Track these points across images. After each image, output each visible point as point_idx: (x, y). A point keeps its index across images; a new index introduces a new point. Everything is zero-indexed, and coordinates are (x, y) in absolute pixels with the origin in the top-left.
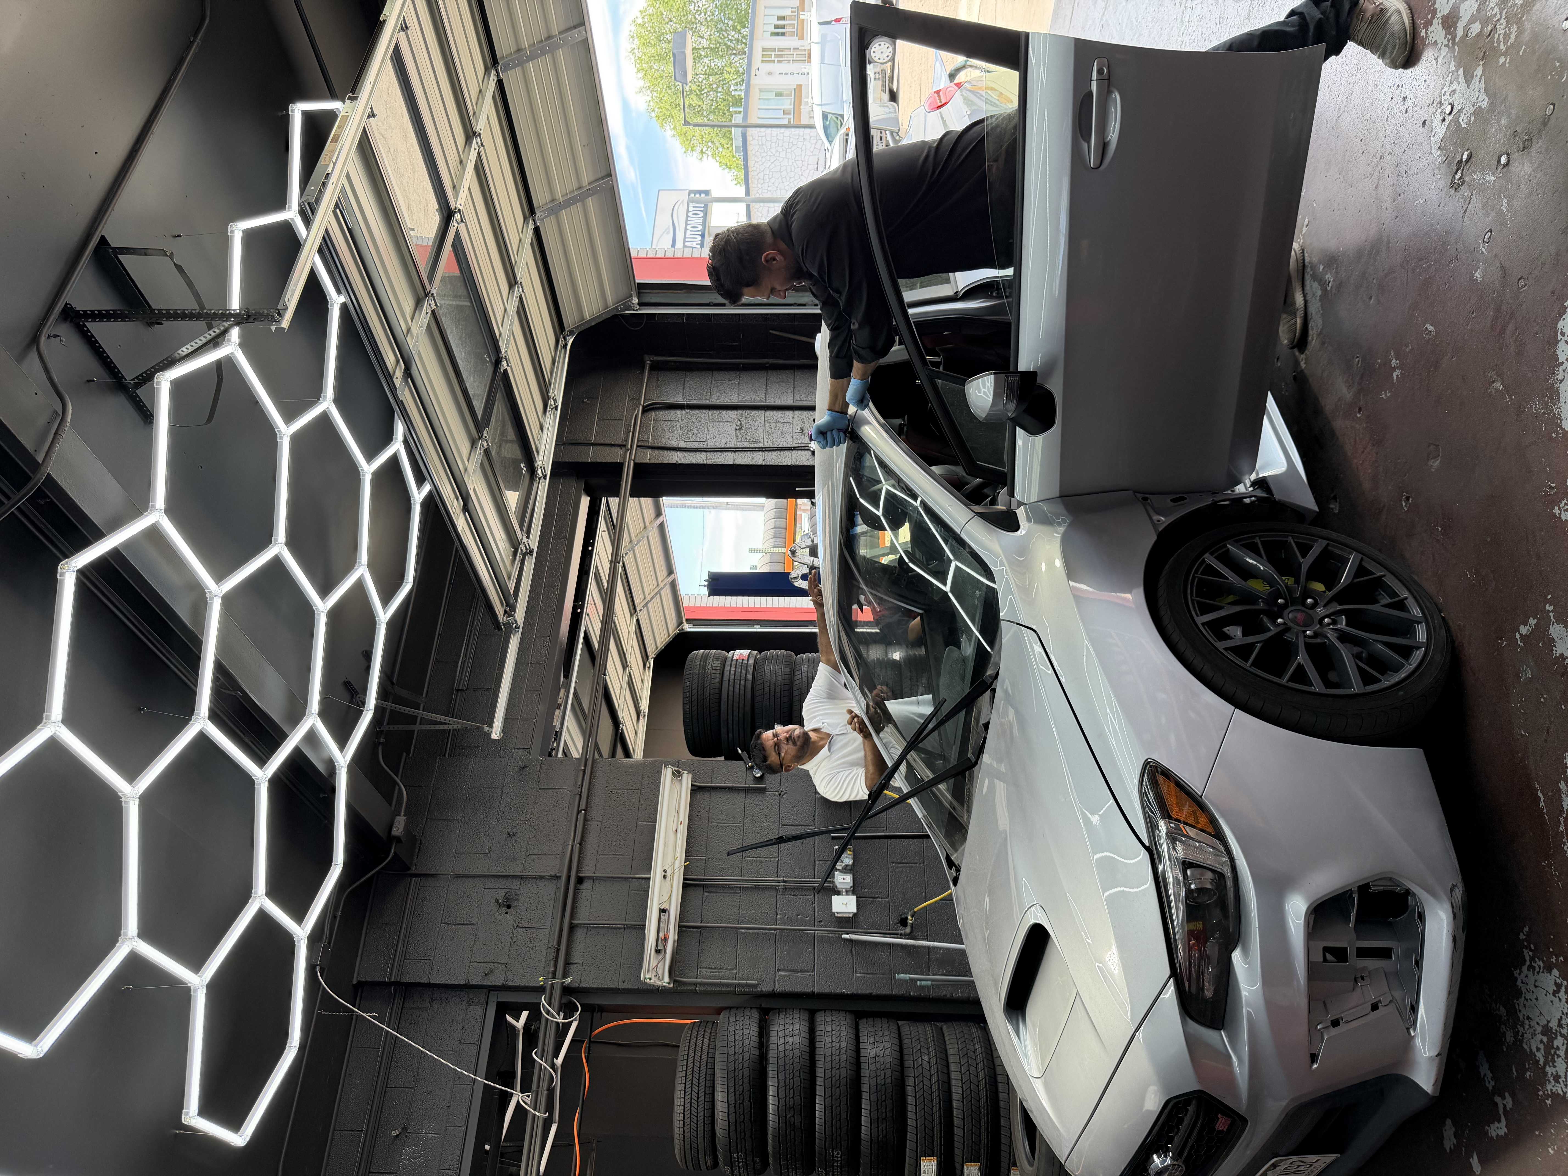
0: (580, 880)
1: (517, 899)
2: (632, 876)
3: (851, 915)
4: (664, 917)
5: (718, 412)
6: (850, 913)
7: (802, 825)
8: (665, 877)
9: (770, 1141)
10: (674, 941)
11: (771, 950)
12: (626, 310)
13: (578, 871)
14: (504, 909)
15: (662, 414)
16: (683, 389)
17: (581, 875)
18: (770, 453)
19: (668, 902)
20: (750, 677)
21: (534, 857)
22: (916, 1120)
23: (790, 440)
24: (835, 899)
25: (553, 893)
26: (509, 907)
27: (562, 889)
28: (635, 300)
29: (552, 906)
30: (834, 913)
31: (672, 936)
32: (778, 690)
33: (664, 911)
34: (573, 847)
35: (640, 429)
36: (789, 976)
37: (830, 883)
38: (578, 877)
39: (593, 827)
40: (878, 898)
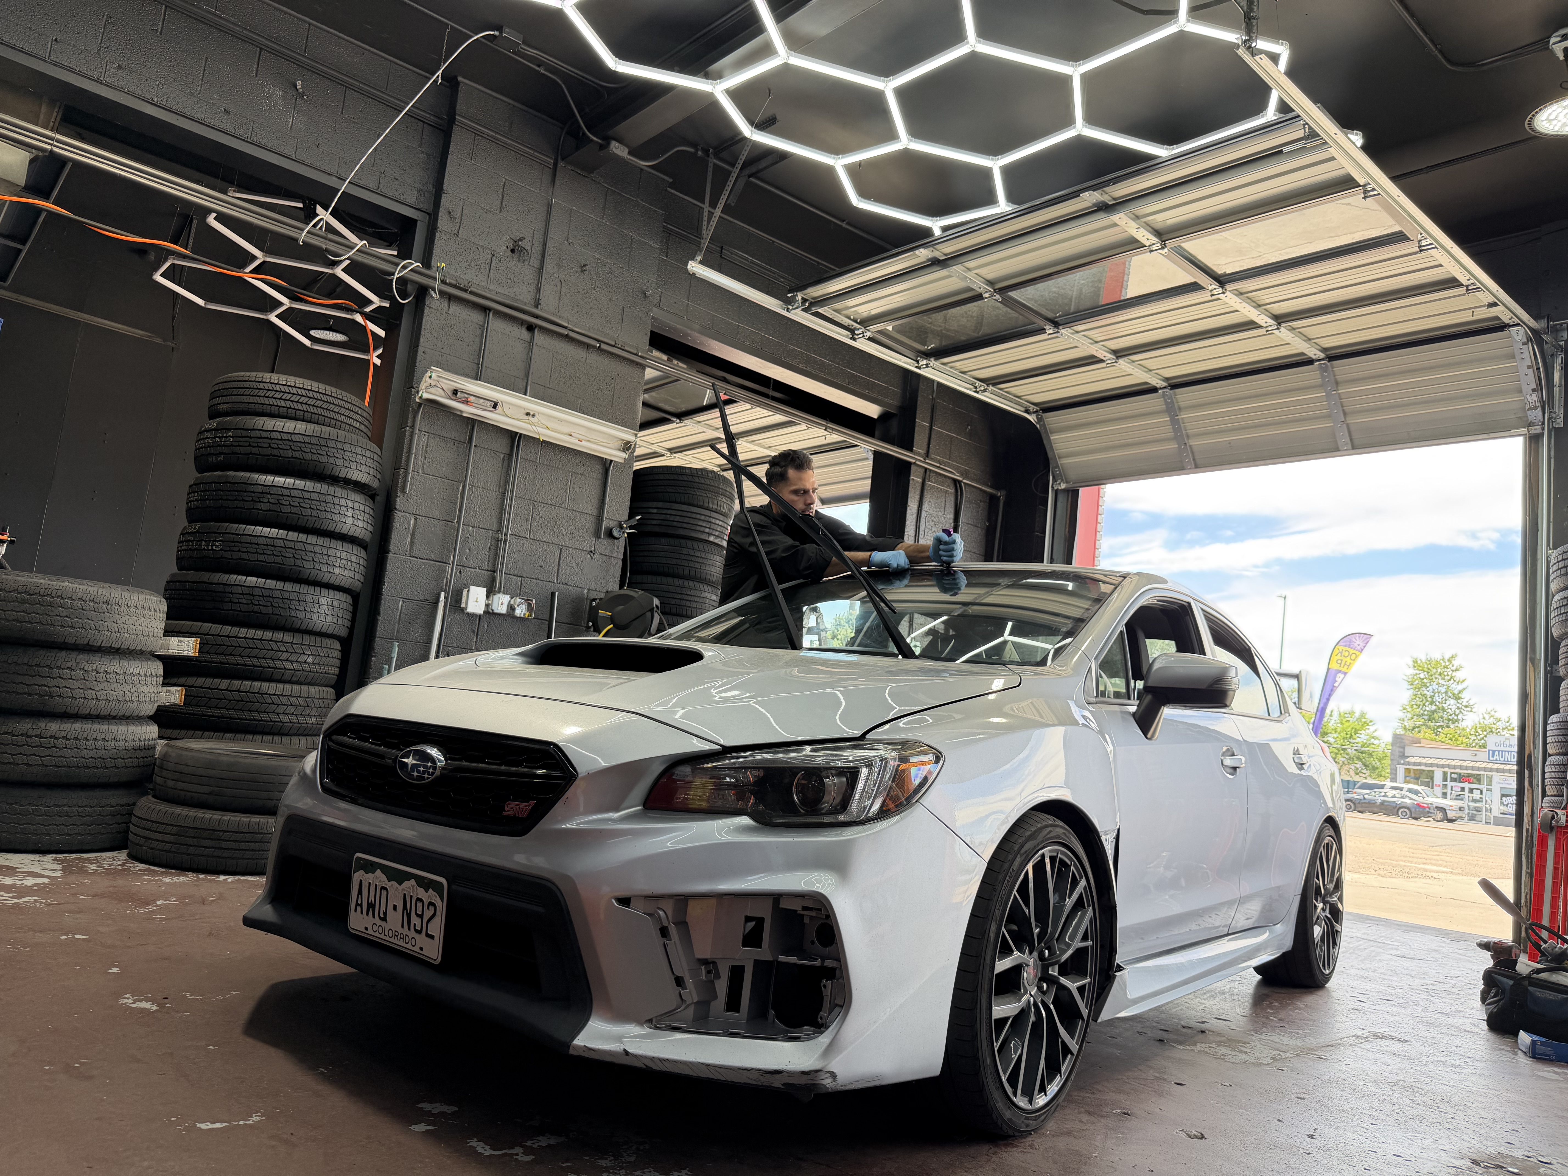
0: (532, 328)
1: (519, 261)
2: (529, 382)
3: (463, 605)
4: (488, 405)
6: (466, 604)
7: (558, 569)
8: (528, 414)
9: (242, 474)
10: (461, 411)
11: (437, 514)
12: (1054, 477)
13: (540, 327)
14: (511, 246)
15: (952, 498)
17: (536, 331)
19: (502, 413)
20: (712, 539)
21: (559, 288)
22: (245, 638)
24: (483, 591)
25: (522, 299)
26: (513, 251)
27: (524, 307)
28: (1063, 486)
29: (509, 294)
30: (469, 588)
31: (468, 410)
32: (697, 566)
33: (495, 406)
34: (566, 328)
35: (940, 474)
36: (409, 528)
37: (500, 588)
38: (536, 327)
39: (580, 353)
40: (477, 637)
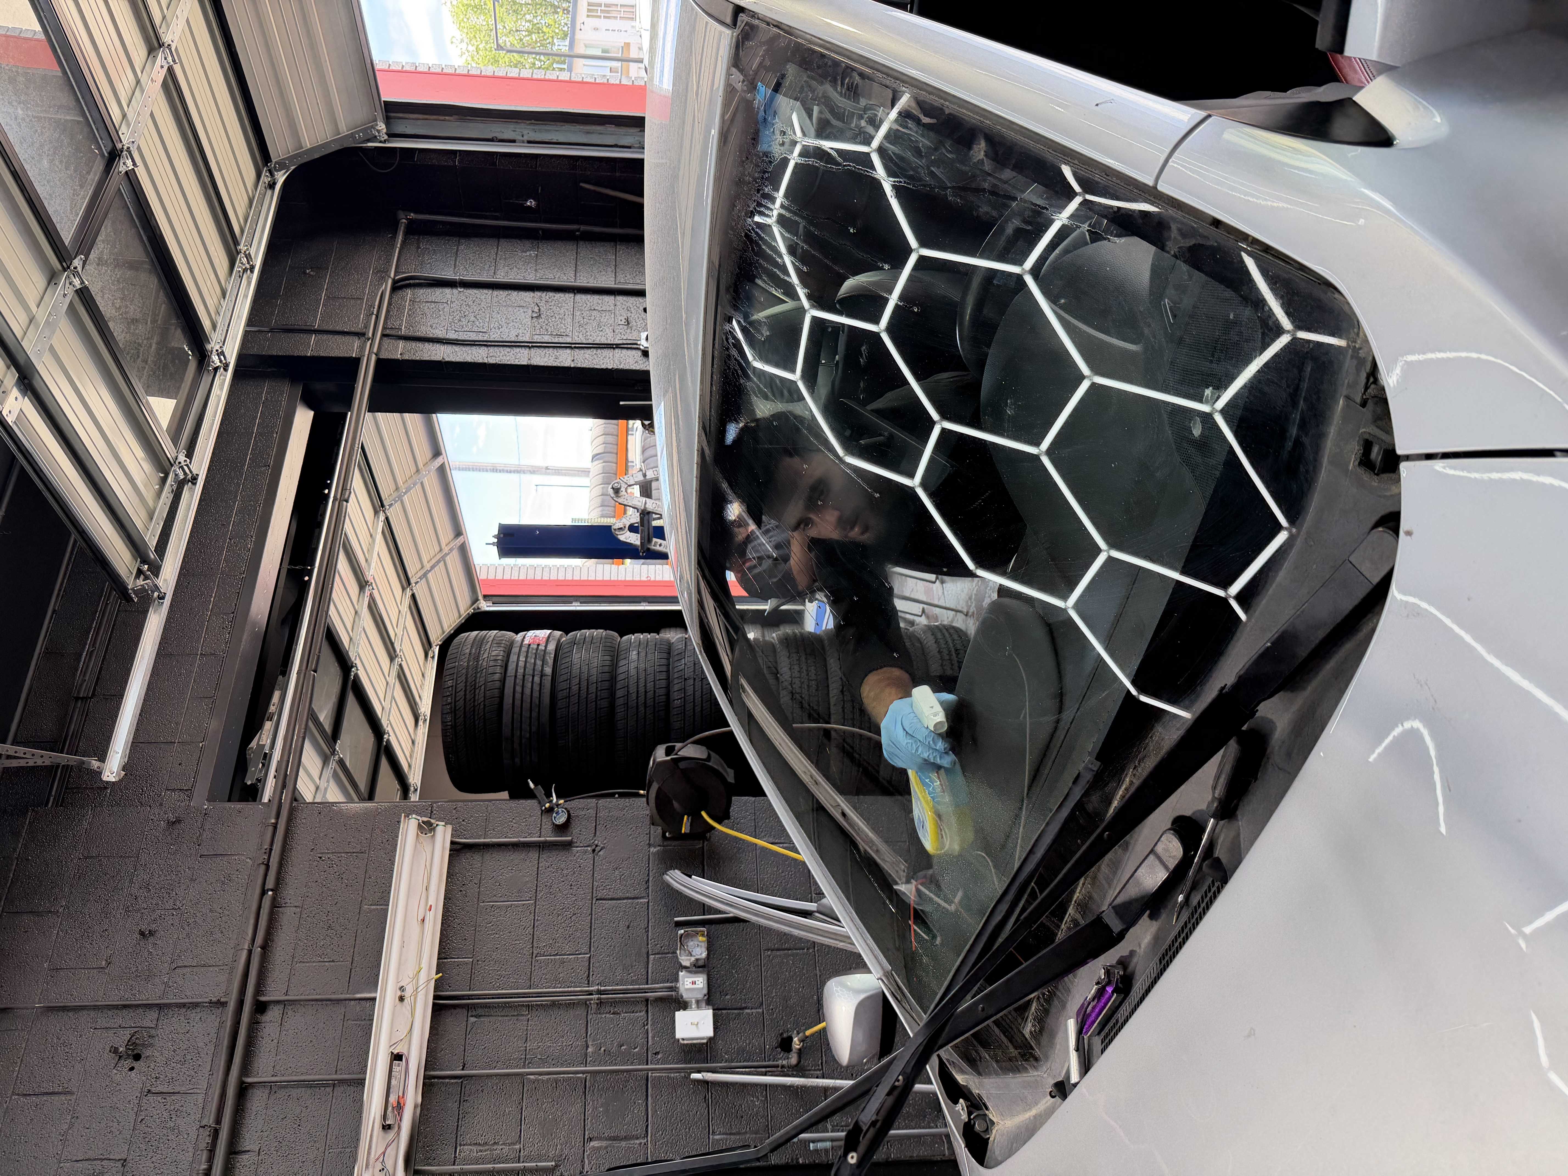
0: (261, 1007)
1: (150, 1046)
2: (348, 996)
3: (705, 1041)
4: (398, 1067)
5: (506, 292)
6: (703, 1038)
7: (628, 898)
8: (401, 999)
10: (416, 1107)
11: (579, 1106)
12: (369, 141)
13: (258, 990)
14: (128, 1063)
15: (424, 294)
16: (456, 260)
17: (264, 999)
18: (582, 351)
19: (407, 1041)
20: (548, 670)
21: (185, 970)
23: (611, 334)
24: (680, 1015)
25: (214, 1031)
26: (137, 1057)
27: (229, 1024)
28: (382, 126)
29: (208, 1057)
30: (678, 1040)
31: (412, 1097)
32: (593, 689)
33: (398, 1057)
34: (250, 952)
35: (388, 311)
36: (606, 1147)
37: (671, 989)
38: (258, 1001)
39: (288, 916)
40: (746, 1008)
